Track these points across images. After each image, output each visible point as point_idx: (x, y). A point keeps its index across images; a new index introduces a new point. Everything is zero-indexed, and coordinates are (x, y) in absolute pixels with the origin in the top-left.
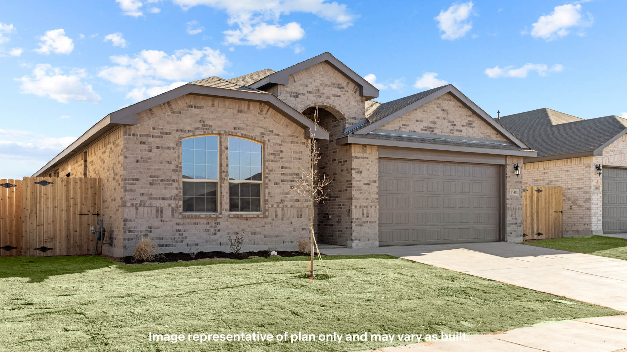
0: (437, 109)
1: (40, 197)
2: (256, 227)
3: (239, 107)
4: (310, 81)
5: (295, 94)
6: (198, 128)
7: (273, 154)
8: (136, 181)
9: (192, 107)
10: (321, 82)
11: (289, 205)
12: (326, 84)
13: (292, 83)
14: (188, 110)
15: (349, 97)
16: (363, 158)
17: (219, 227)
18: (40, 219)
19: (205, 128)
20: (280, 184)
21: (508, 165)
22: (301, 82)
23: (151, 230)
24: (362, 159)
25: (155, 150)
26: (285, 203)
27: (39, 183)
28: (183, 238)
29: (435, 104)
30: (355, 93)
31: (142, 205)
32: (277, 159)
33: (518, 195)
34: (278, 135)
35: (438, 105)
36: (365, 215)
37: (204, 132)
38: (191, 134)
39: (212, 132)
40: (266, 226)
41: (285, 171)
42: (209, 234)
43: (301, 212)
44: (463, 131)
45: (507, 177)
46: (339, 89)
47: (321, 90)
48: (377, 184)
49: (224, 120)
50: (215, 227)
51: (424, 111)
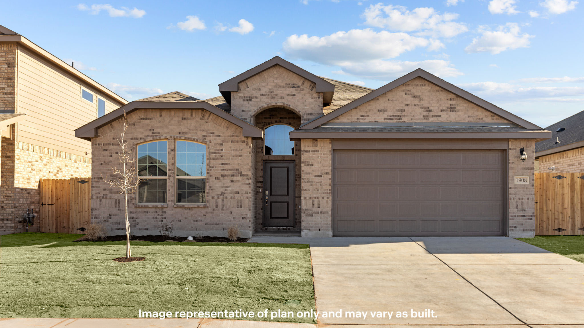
0: (406, 96)
1: (81, 192)
2: (198, 216)
3: (183, 115)
4: (264, 85)
5: (248, 98)
6: (148, 136)
7: (214, 153)
8: (100, 179)
9: (143, 119)
10: (274, 84)
11: (229, 197)
12: (280, 86)
13: (245, 89)
14: (140, 122)
15: (305, 95)
16: (314, 151)
17: (165, 215)
18: (80, 208)
19: (154, 135)
20: (221, 179)
21: (511, 149)
22: (254, 87)
23: (111, 217)
24: (313, 153)
25: (114, 155)
26: (225, 195)
27: (80, 182)
28: (135, 224)
29: (403, 91)
30: (312, 90)
31: (105, 198)
32: (218, 157)
33: (528, 183)
34: (219, 136)
35: (408, 92)
36: (316, 205)
37: (153, 138)
38: (142, 141)
39: (160, 137)
40: (207, 215)
41: (225, 167)
42: (157, 221)
43: (241, 202)
44: (442, 116)
45: (509, 163)
46: (294, 89)
47: (275, 92)
48: (330, 176)
49: (171, 127)
50: (162, 215)
51: (388, 100)
